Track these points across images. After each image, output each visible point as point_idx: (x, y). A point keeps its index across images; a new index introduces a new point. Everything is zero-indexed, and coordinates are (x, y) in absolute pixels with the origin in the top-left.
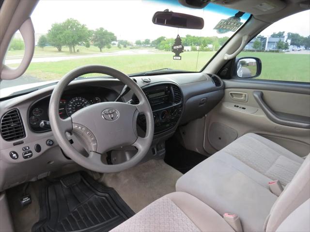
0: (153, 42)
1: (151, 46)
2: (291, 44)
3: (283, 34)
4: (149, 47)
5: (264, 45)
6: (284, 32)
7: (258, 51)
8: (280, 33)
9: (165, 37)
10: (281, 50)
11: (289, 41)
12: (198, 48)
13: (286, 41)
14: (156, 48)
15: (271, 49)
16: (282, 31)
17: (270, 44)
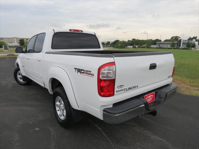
0: (112, 43)
1: (111, 46)
2: (198, 45)
4: (109, 46)
7: (174, 49)
9: (119, 40)
10: (190, 48)
11: (197, 43)
12: (137, 46)
14: (113, 47)
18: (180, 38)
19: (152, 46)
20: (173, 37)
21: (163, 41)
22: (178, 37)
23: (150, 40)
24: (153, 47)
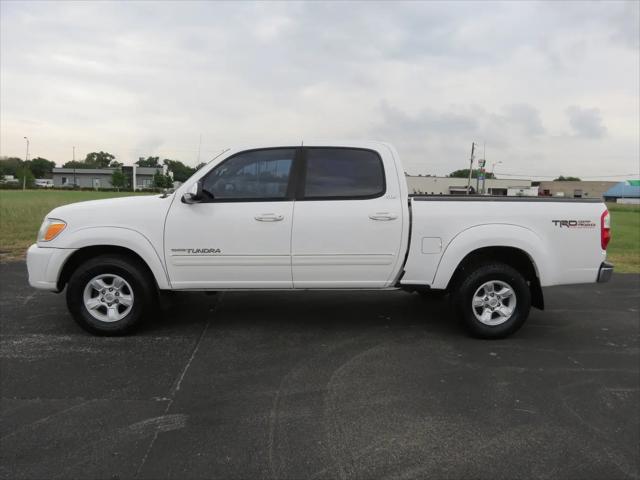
2: (175, 180)
3: (156, 162)
5: (130, 181)
6: (157, 158)
8: (151, 159)
10: (161, 189)
11: (171, 174)
13: (167, 174)
15: (144, 186)
16: (154, 156)
17: (140, 178)
18: (113, 158)
19: (41, 182)
20: (92, 155)
21: (61, 166)
22: (107, 155)
23: (11, 159)
24: (44, 185)
